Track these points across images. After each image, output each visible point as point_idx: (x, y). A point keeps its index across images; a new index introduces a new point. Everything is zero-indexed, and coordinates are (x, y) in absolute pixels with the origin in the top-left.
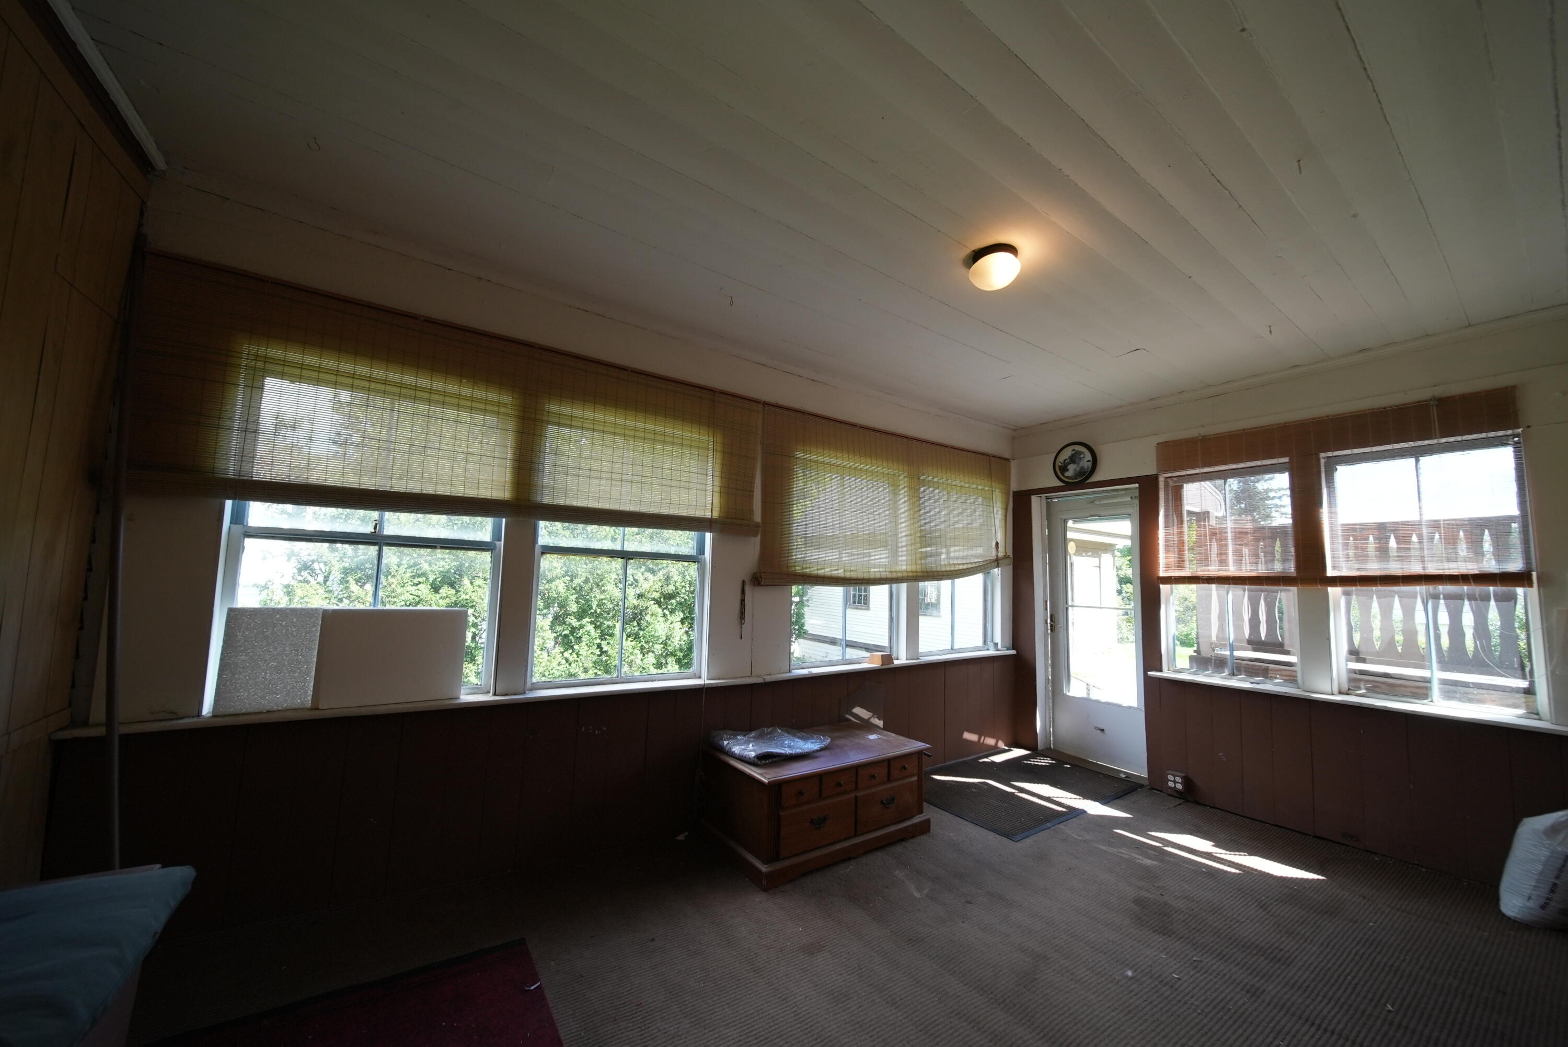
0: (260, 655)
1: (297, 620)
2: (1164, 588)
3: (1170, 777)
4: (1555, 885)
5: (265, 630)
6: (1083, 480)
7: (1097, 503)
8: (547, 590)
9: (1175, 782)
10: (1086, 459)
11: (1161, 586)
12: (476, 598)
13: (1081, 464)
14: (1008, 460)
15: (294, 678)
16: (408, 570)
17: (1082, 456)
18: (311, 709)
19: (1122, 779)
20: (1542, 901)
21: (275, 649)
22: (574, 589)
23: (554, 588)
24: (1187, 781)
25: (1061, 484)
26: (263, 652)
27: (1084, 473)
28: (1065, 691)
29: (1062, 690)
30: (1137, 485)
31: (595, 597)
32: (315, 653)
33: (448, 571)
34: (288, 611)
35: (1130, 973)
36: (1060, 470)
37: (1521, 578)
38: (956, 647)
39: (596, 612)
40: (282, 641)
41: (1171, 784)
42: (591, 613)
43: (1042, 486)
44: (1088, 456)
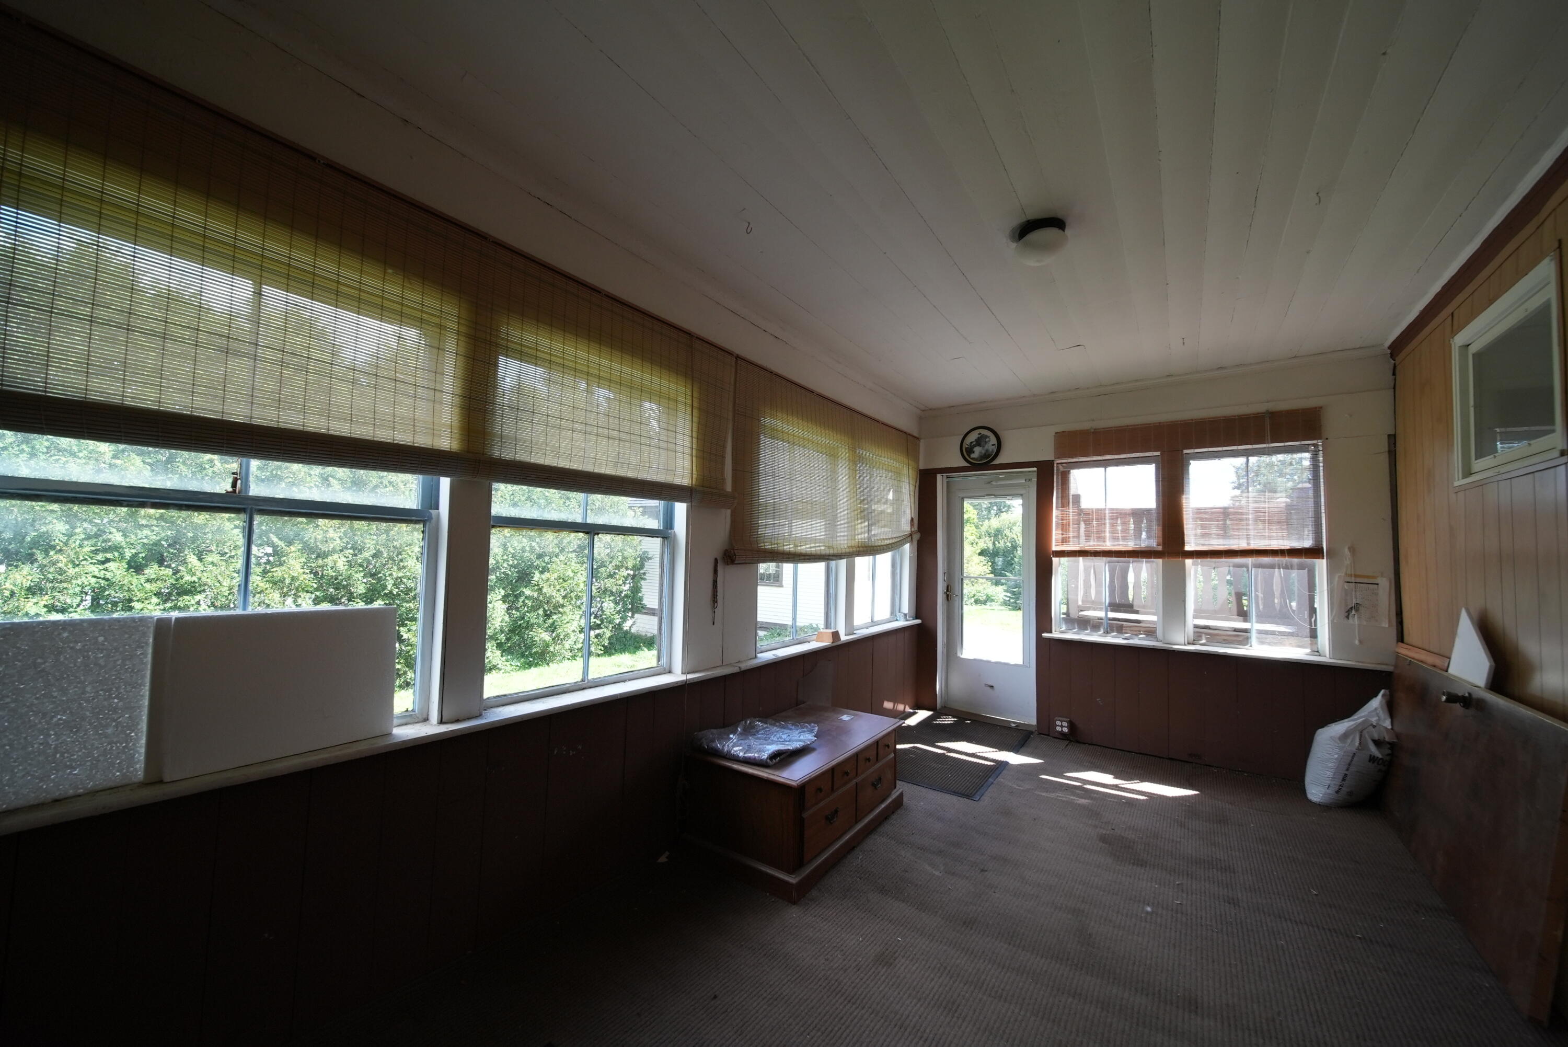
0: (32, 704)
1: (106, 640)
2: (1055, 560)
3: (1058, 723)
4: (1346, 775)
5: (39, 661)
6: (987, 463)
7: (994, 483)
8: (320, 567)
9: (1062, 726)
10: (991, 443)
11: (1053, 559)
12: (209, 580)
13: (986, 447)
14: (918, 438)
15: (106, 737)
16: (86, 543)
17: (987, 440)
18: (143, 785)
19: (1012, 728)
20: (1337, 788)
21: (64, 691)
22: (361, 565)
23: (331, 564)
24: (1072, 726)
25: (966, 464)
26: (37, 699)
27: (989, 456)
28: (959, 654)
29: (956, 653)
30: (1035, 469)
31: (391, 575)
32: (146, 691)
33: (157, 544)
34: (85, 625)
35: (1149, 909)
36: (966, 452)
37: (1315, 552)
38: (875, 619)
39: (391, 592)
40: (76, 677)
41: (1058, 729)
42: (385, 594)
43: (948, 466)
44: (993, 440)
